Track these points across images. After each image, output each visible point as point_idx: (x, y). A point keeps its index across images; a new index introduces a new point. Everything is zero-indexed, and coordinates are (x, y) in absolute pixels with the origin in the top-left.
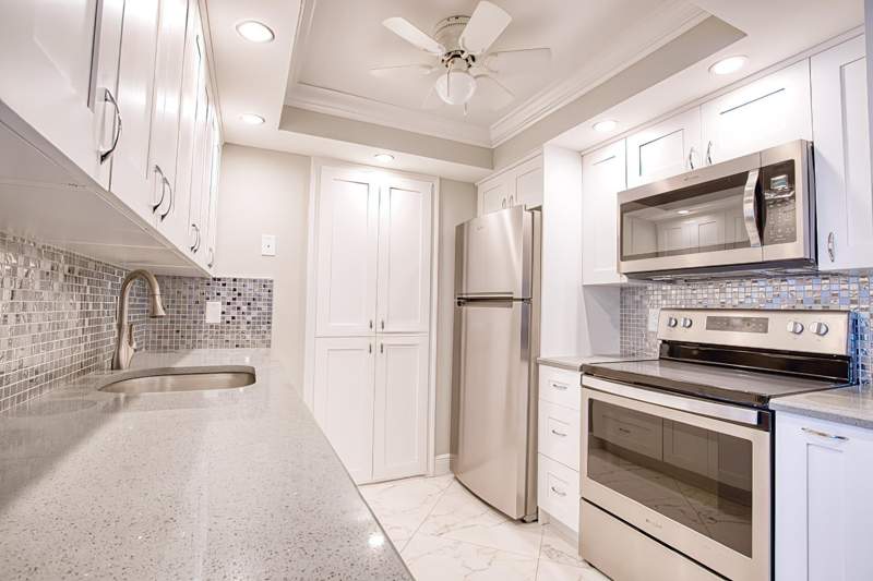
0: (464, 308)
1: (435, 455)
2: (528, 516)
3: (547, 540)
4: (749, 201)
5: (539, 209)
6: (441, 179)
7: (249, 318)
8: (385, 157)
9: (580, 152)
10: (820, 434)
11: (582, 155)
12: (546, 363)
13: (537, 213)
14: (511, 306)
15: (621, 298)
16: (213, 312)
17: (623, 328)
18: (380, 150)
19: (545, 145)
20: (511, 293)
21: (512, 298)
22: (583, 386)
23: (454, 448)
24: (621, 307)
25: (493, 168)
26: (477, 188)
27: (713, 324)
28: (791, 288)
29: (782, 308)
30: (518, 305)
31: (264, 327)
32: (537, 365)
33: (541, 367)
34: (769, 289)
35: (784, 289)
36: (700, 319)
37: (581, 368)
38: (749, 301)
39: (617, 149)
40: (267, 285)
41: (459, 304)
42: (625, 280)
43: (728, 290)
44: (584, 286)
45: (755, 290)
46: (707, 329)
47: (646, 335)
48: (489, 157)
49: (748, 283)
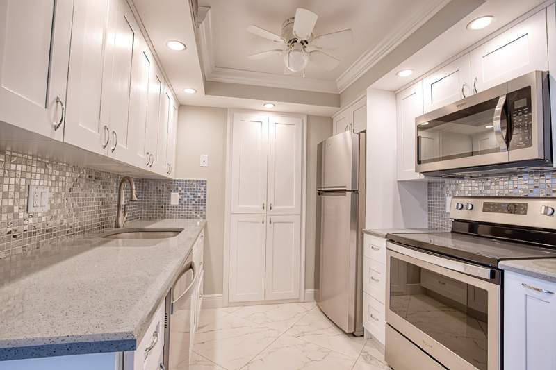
0: (322, 197)
1: (305, 289)
2: (356, 332)
3: (367, 348)
4: (497, 119)
5: (364, 132)
6: (308, 116)
7: (194, 202)
8: (269, 106)
9: (395, 92)
10: (535, 289)
11: (396, 93)
12: (368, 233)
13: (362, 134)
14: (345, 195)
15: (429, 189)
16: (175, 199)
17: (430, 210)
18: (267, 102)
19: (368, 89)
20: (345, 187)
21: (346, 191)
22: (388, 249)
23: (317, 285)
24: (429, 195)
25: (339, 106)
26: (332, 119)
27: (487, 208)
28: (547, 181)
29: (541, 196)
30: (349, 194)
31: (202, 208)
32: (363, 234)
33: (365, 235)
34: (531, 182)
35: (542, 181)
36: (479, 204)
37: (386, 237)
38: (516, 191)
39: (417, 88)
40: (203, 183)
41: (319, 194)
42: (422, 177)
43: (501, 183)
44: (398, 181)
45: (520, 183)
46: (483, 211)
47: (445, 215)
48: (337, 99)
49: (515, 178)
